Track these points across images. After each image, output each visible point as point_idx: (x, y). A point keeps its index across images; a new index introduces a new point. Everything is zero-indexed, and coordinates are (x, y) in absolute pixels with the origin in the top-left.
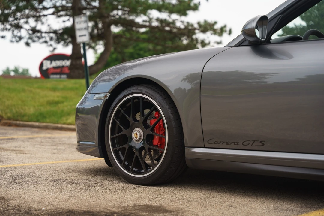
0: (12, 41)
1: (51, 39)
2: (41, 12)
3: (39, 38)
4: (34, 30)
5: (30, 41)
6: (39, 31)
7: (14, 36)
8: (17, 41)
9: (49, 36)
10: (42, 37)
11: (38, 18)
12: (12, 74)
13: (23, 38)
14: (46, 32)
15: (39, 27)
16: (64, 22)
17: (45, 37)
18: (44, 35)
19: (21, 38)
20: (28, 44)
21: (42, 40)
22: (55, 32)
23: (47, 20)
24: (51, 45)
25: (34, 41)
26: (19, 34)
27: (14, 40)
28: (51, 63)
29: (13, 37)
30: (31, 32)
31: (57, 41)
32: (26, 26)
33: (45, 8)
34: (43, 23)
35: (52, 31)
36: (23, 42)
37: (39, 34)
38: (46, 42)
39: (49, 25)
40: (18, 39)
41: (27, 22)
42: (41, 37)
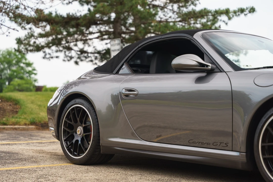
0: (64, 60)
1: (96, 58)
2: (87, 36)
3: (86, 58)
4: (82, 51)
5: (78, 60)
6: (86, 52)
7: (66, 56)
8: (68, 61)
9: (94, 56)
10: (89, 57)
11: (85, 42)
13: (73, 58)
14: (91, 53)
15: (86, 48)
16: (107, 44)
17: (90, 57)
18: (90, 55)
19: (71, 58)
20: (76, 63)
21: (88, 60)
22: (99, 53)
23: (92, 43)
24: (96, 64)
25: (82, 60)
26: (70, 55)
27: (66, 59)
29: (65, 57)
30: (79, 53)
31: (101, 61)
32: (75, 48)
33: (91, 33)
34: (89, 46)
35: (96, 52)
36: (73, 60)
37: (86, 55)
38: (92, 61)
39: (94, 47)
40: (69, 58)
41: (76, 45)
42: (87, 57)
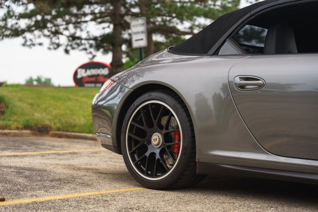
0: (49, 48)
1: (91, 46)
2: (81, 18)
3: (79, 45)
4: (73, 37)
5: (69, 48)
6: (79, 38)
7: (52, 43)
8: (55, 49)
9: (89, 43)
10: (82, 44)
11: (77, 24)
12: (35, 83)
13: (61, 45)
14: (86, 39)
15: (78, 34)
16: (104, 28)
17: (84, 44)
18: (83, 42)
19: (58, 45)
20: (67, 51)
21: (81, 47)
22: (95, 39)
23: (86, 27)
24: (91, 53)
25: (73, 48)
26: (57, 41)
27: (52, 47)
28: (86, 71)
29: (51, 45)
30: (71, 39)
31: (96, 49)
32: (66, 33)
33: (85, 15)
34: (82, 30)
35: (91, 37)
36: (61, 49)
37: (78, 41)
38: (85, 49)
39: (88, 32)
40: (55, 46)
41: (66, 29)
42: (80, 44)
